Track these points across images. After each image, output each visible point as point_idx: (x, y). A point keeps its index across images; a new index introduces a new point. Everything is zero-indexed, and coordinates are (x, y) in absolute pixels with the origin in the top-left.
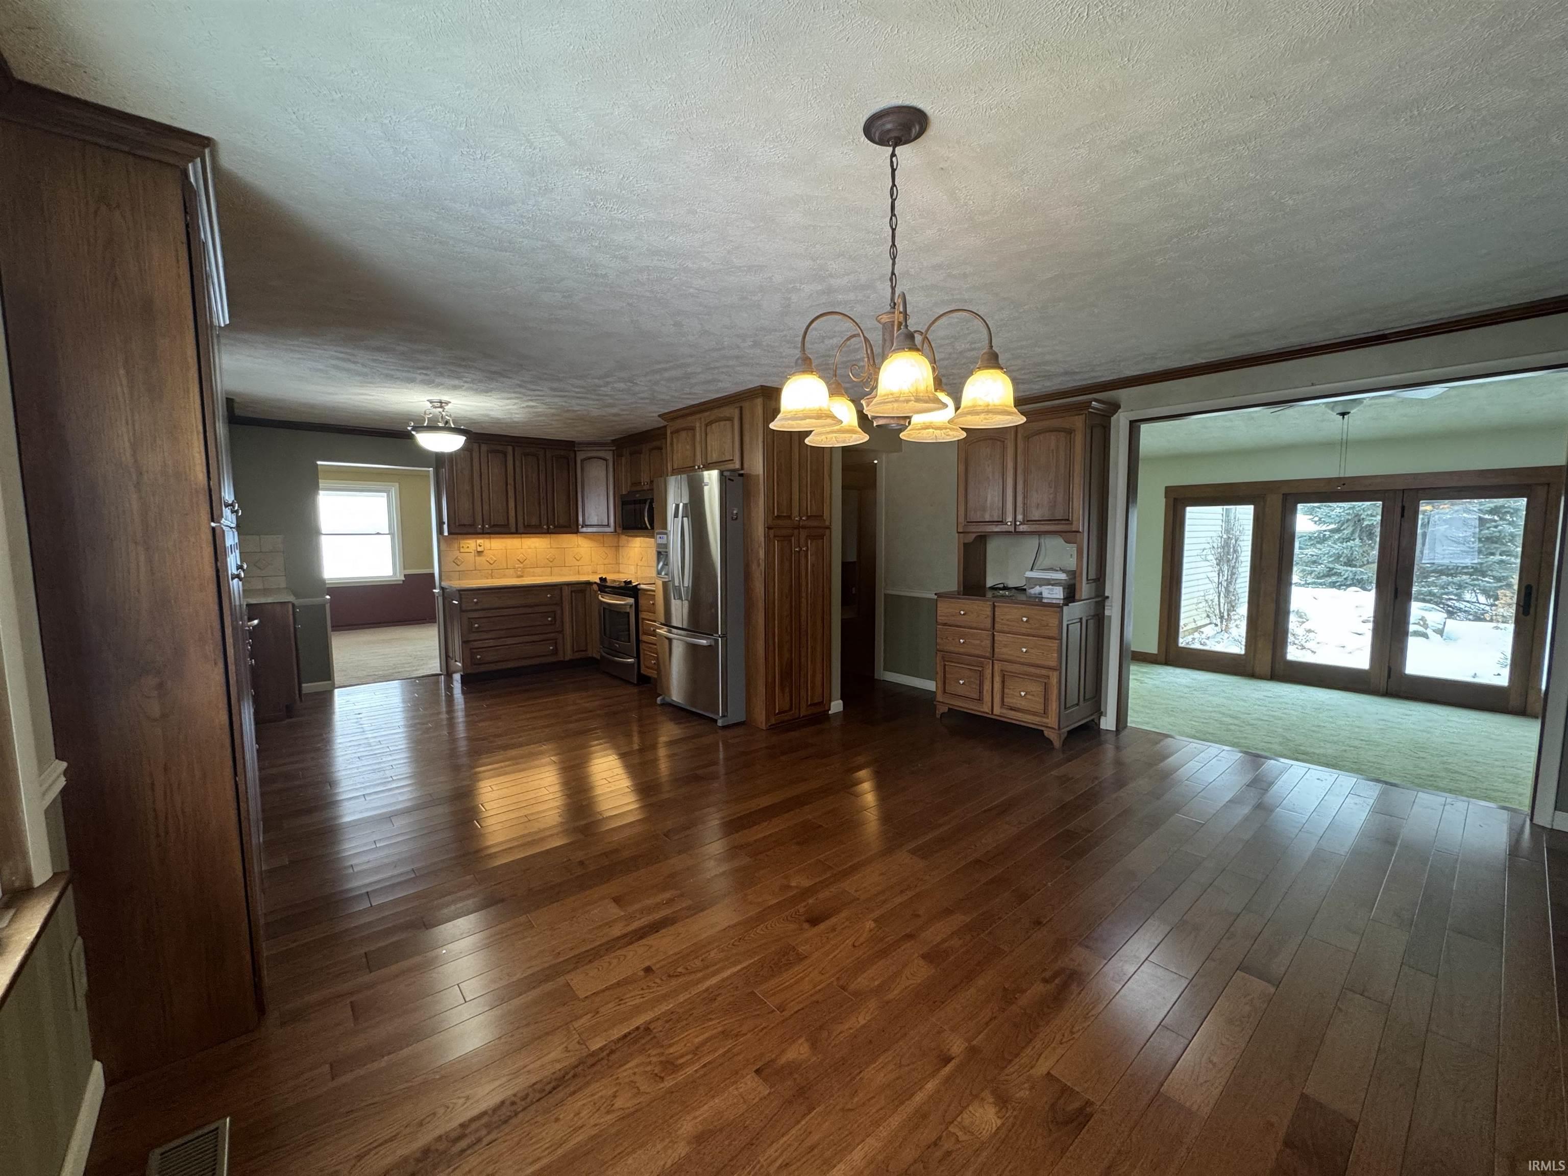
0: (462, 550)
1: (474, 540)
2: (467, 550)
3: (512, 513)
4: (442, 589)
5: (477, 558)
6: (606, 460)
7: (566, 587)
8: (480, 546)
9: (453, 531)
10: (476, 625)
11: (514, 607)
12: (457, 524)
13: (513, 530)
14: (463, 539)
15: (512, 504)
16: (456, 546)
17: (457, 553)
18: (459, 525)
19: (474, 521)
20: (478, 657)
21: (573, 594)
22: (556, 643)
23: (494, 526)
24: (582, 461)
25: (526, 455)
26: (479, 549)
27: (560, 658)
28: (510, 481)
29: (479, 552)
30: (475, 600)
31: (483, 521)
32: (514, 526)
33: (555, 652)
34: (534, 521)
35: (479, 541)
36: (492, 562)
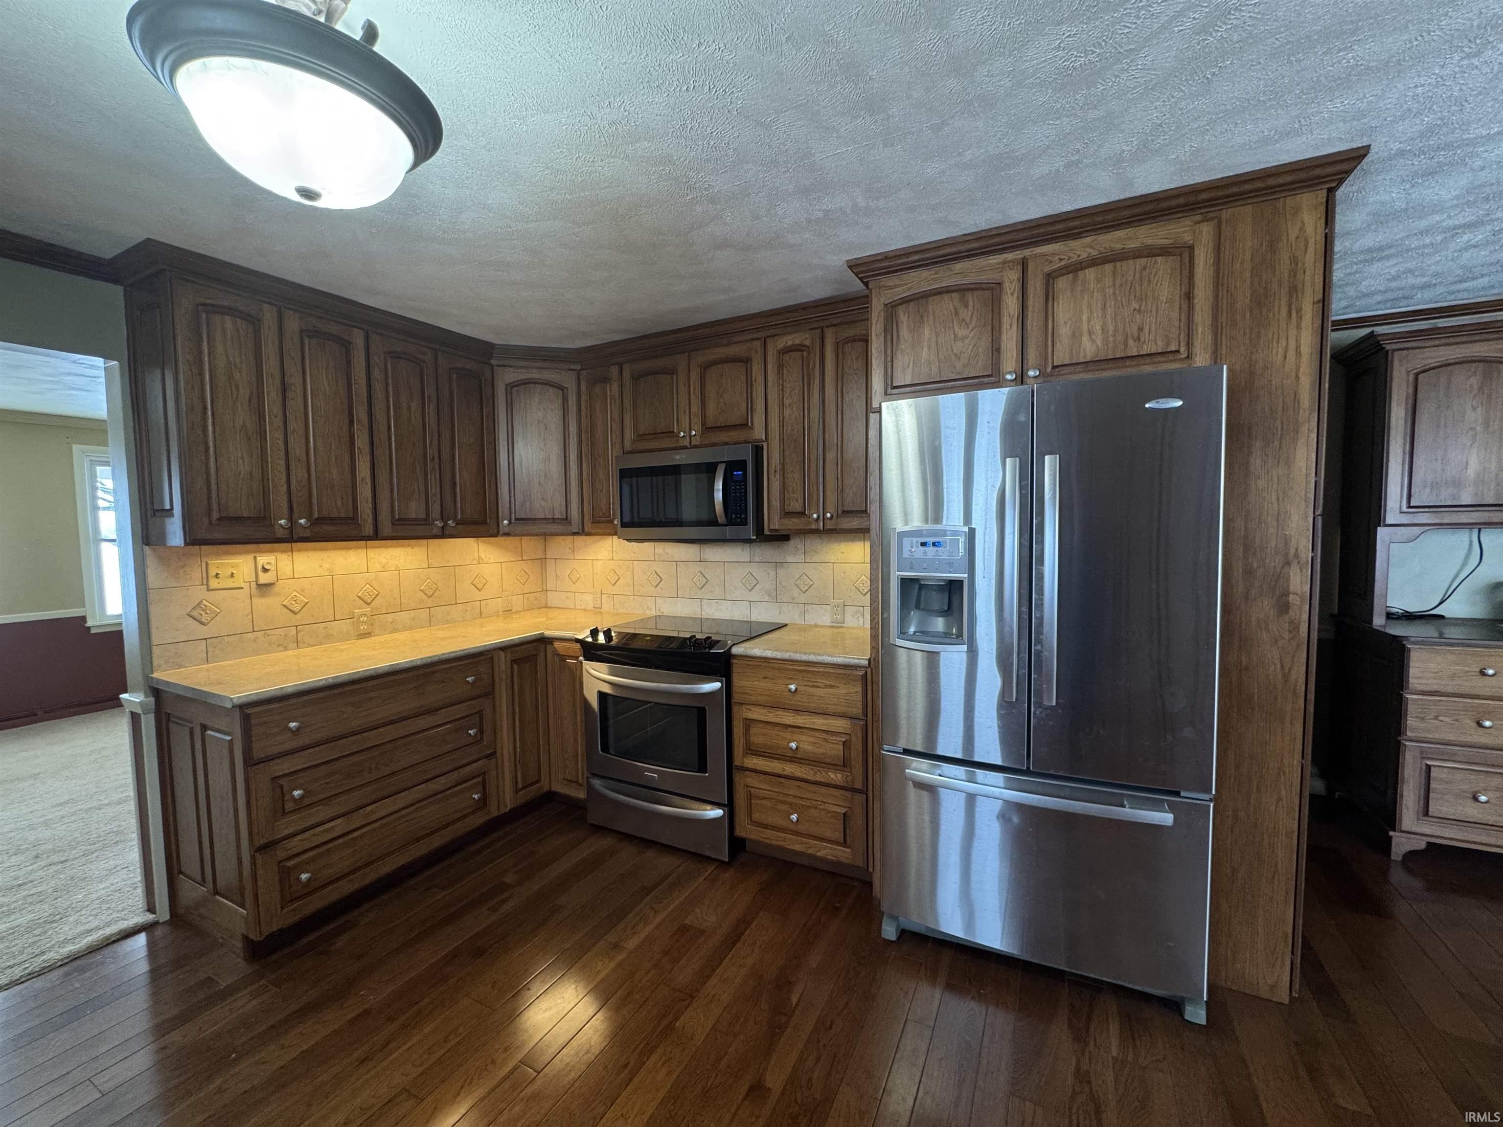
0: (214, 583)
1: (249, 558)
2: (230, 583)
3: (365, 491)
4: (157, 692)
5: (257, 601)
6: (562, 388)
7: (502, 654)
8: (265, 570)
9: (200, 536)
10: (297, 793)
11: (392, 723)
12: (215, 515)
13: (368, 530)
14: (218, 555)
15: (363, 469)
16: (197, 574)
17: (198, 593)
18: (220, 519)
19: (267, 506)
20: (304, 877)
21: (515, 667)
22: (484, 783)
23: (320, 520)
24: (511, 387)
25: (396, 356)
26: (264, 578)
27: (494, 811)
28: (361, 413)
29: (260, 586)
30: (292, 725)
31: (291, 509)
32: (370, 520)
33: (484, 801)
34: (415, 510)
35: (263, 559)
36: (296, 608)
